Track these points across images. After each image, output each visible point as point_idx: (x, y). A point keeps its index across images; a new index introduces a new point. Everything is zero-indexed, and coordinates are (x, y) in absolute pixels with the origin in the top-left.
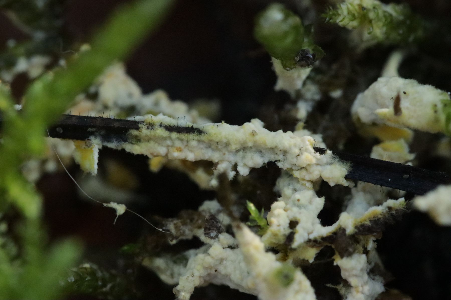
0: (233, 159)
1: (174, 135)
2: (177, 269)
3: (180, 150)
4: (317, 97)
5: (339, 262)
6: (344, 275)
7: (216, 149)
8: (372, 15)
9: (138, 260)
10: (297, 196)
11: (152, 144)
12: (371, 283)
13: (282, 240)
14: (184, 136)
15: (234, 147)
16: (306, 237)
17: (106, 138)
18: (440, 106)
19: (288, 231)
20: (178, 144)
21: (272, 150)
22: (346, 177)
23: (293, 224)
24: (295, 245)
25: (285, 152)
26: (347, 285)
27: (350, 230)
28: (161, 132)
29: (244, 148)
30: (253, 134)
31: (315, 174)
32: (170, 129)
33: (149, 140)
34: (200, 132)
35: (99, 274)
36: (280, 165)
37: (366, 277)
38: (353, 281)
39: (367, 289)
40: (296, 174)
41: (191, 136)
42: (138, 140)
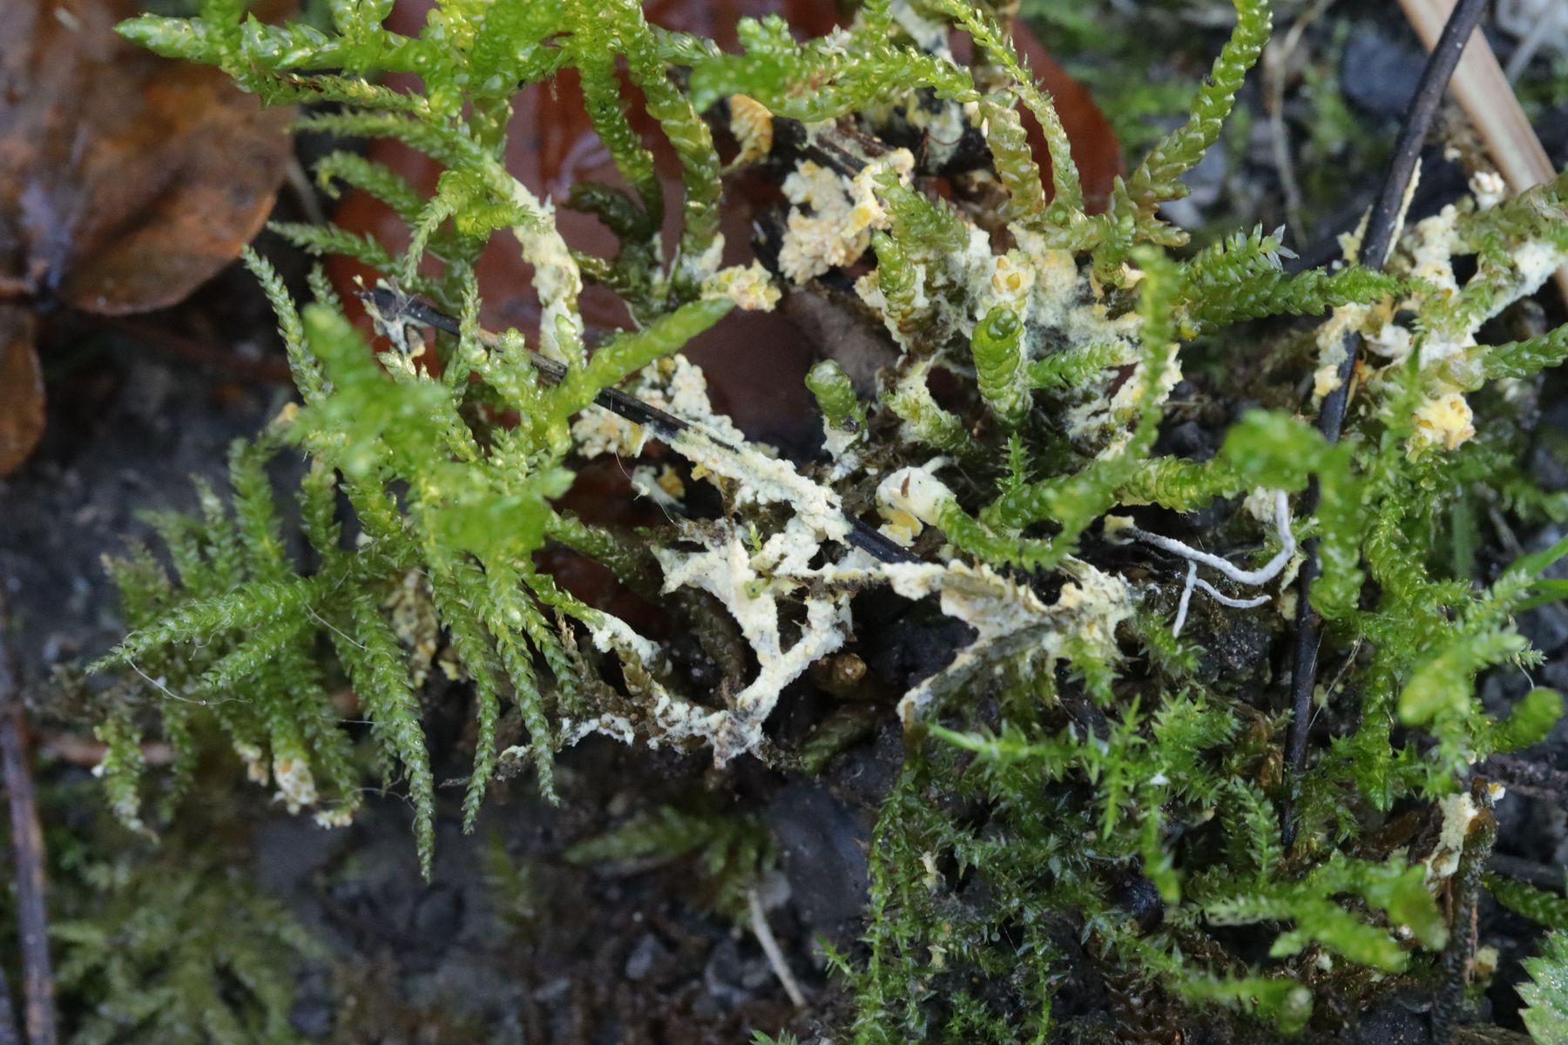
0: (757, 486)
1: (715, 446)
2: (677, 563)
3: (715, 461)
4: (855, 468)
5: (809, 602)
6: (810, 615)
7: (745, 472)
8: (923, 412)
9: (646, 543)
10: (797, 536)
11: (694, 448)
12: (831, 633)
13: (769, 565)
14: (723, 450)
15: (760, 475)
16: (788, 571)
17: (659, 429)
18: (941, 502)
19: (776, 560)
20: (716, 455)
21: (792, 489)
22: (845, 537)
23: (783, 557)
24: (776, 573)
25: (801, 496)
26: (809, 626)
27: (828, 579)
28: (704, 440)
29: (769, 480)
30: (781, 470)
31: (820, 523)
32: (713, 440)
33: (693, 443)
34: (737, 452)
35: (611, 544)
36: (794, 506)
37: (828, 625)
38: (814, 623)
39: (825, 637)
40: (804, 518)
41: (729, 452)
42: (684, 440)
